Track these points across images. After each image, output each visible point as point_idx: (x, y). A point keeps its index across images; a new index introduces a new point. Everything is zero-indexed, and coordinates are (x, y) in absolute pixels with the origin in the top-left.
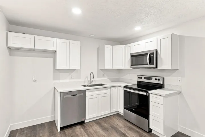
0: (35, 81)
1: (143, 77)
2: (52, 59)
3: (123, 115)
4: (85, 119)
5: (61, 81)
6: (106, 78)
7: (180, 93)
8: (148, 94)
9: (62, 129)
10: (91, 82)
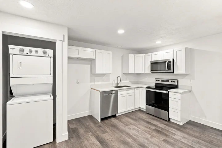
0: (78, 83)
1: (160, 80)
2: (89, 66)
3: (145, 110)
4: (117, 113)
5: (96, 83)
6: (128, 81)
7: (190, 91)
8: (168, 92)
9: (102, 119)
10: (118, 84)
